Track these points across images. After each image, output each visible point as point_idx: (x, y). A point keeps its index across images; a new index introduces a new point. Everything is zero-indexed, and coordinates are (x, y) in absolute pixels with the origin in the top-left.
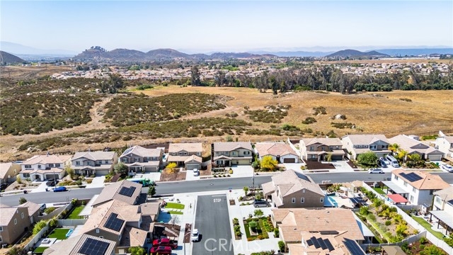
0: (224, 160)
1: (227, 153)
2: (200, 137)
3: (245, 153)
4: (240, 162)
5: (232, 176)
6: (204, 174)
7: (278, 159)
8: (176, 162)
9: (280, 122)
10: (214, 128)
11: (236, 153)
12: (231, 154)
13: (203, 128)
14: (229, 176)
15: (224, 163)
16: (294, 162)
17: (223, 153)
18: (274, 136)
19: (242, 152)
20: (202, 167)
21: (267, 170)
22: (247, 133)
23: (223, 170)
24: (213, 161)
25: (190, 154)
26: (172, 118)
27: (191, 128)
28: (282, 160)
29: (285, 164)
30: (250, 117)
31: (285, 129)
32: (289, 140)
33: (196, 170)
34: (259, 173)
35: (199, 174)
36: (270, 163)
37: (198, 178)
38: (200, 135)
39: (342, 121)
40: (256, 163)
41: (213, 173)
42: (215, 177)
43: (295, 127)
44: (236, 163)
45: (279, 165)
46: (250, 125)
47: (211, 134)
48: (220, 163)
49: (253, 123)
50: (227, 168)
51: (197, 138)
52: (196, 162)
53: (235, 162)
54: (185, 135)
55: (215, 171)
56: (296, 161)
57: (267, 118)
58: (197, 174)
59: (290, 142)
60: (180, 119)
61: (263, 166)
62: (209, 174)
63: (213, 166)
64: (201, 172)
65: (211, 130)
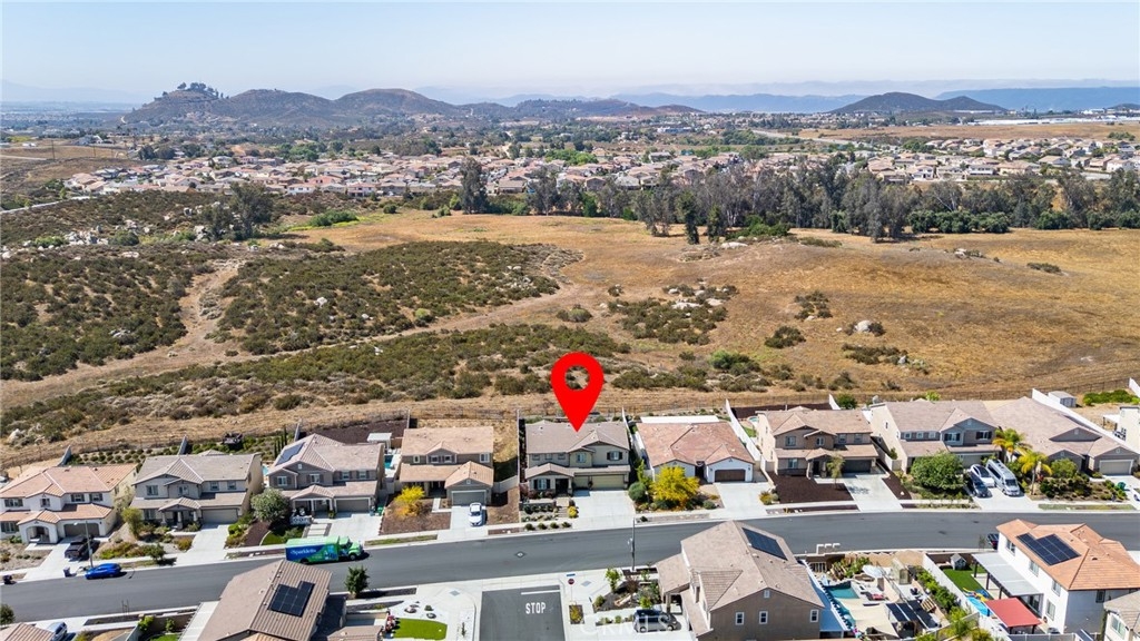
0: (553, 479)
1: (563, 459)
2: (488, 399)
3: (609, 456)
4: (597, 482)
5: (578, 526)
6: (500, 519)
7: (700, 472)
8: (421, 484)
9: (707, 341)
10: (525, 370)
11: (588, 458)
12: (573, 459)
13: (498, 366)
14: (567, 525)
15: (553, 486)
16: (743, 480)
17: (549, 458)
18: (688, 393)
19: (602, 453)
20: (493, 495)
21: (670, 505)
22: (616, 384)
23: (550, 508)
24: (523, 479)
25: (461, 460)
26: (409, 326)
27: (463, 363)
28: (709, 474)
29: (718, 484)
30: (626, 322)
31: (718, 365)
32: (728, 407)
33: (476, 508)
34: (648, 515)
35: (485, 521)
36: (679, 487)
37: (482, 533)
38: (489, 391)
39: (872, 341)
40: (640, 485)
41: (522, 515)
42: (530, 528)
43: (745, 360)
44: (586, 485)
45: (704, 490)
46: (625, 350)
47: (519, 389)
48: (543, 484)
49: (634, 343)
50: (562, 501)
51: (481, 401)
52: (475, 484)
53: (583, 482)
54: (447, 391)
55: (529, 511)
56: (749, 475)
57: (671, 330)
58: (478, 519)
59: (731, 415)
60: (432, 328)
61: (660, 493)
62: (512, 519)
63: (524, 495)
64: (492, 511)
65: (516, 373)
